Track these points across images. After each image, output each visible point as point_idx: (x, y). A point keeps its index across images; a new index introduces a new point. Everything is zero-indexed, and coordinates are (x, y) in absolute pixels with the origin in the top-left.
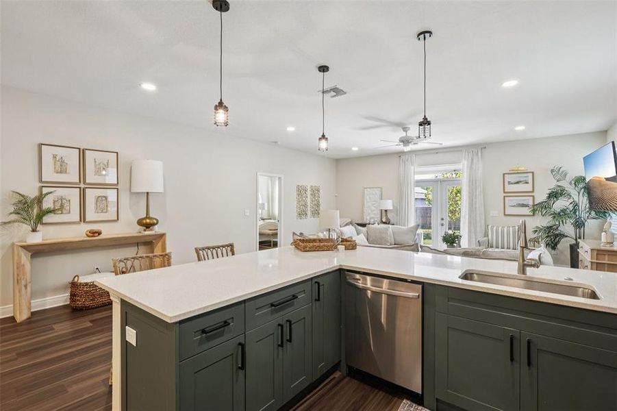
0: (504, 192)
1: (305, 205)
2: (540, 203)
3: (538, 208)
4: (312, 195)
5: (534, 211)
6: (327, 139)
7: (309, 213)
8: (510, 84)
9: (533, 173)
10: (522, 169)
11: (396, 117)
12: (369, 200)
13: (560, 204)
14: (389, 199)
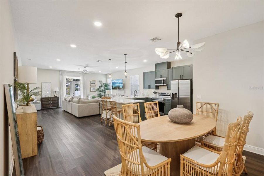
0: (90, 86)
3: (97, 90)
9: (96, 81)
13: (102, 89)
14: (57, 87)
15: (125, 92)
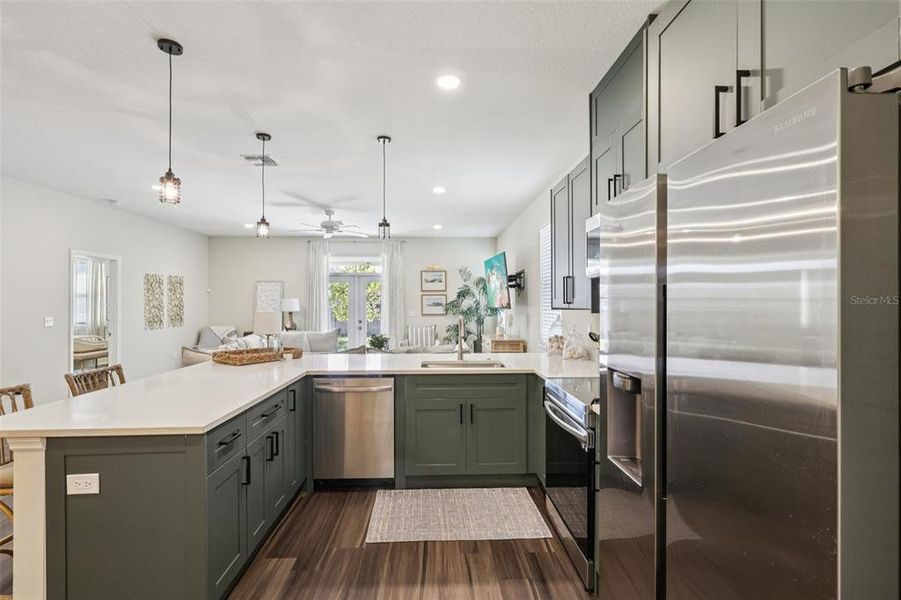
0: (422, 291)
1: (160, 307)
2: (452, 302)
3: (451, 307)
4: (171, 290)
5: (447, 310)
6: (267, 224)
7: (166, 319)
8: (439, 190)
9: (445, 272)
10: (437, 267)
11: (323, 198)
12: (264, 298)
13: (467, 303)
14: (295, 297)
15: (528, 322)
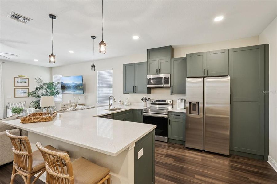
0: (15, 86)
3: (32, 94)
5: (29, 95)
9: (28, 78)
15: (86, 98)
